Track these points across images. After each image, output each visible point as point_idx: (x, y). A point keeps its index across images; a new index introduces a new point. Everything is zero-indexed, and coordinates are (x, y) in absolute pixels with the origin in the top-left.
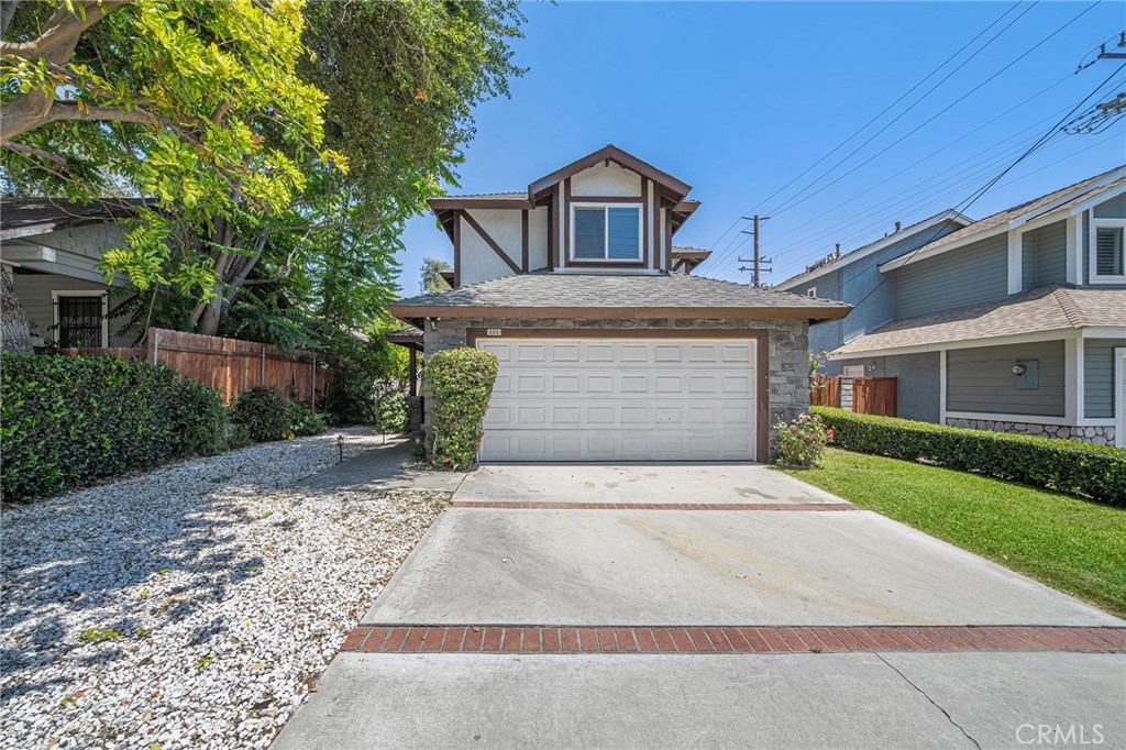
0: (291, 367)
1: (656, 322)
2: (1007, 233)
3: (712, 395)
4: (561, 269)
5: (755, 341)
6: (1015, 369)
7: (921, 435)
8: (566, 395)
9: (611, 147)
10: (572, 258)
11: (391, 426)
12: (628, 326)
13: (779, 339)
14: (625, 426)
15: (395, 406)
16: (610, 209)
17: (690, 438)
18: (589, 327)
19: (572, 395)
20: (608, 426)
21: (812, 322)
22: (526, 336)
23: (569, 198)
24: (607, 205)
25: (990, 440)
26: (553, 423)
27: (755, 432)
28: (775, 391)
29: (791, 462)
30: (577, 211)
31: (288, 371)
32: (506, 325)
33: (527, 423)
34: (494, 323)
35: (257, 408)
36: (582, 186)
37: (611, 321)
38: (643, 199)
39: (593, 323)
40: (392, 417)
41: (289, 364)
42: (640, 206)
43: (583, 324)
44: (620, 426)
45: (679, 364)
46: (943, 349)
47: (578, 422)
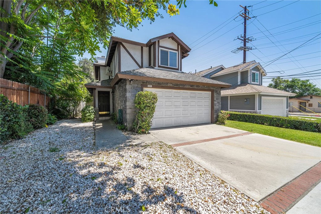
0: (37, 96)
1: (192, 86)
2: (238, 72)
3: (202, 106)
4: (157, 68)
5: (211, 92)
6: (245, 100)
7: (237, 115)
8: (168, 107)
9: (172, 33)
10: (160, 65)
11: (89, 119)
12: (185, 87)
13: (216, 92)
14: (183, 116)
15: (91, 111)
16: (170, 52)
17: (197, 118)
18: (176, 86)
19: (170, 107)
20: (179, 116)
21: (222, 88)
22: (159, 88)
23: (159, 46)
24: (169, 50)
25: (254, 115)
26: (165, 115)
27: (210, 115)
28: (215, 105)
29: (221, 123)
30: (161, 50)
31: (36, 98)
32: (153, 84)
33: (158, 116)
34: (150, 83)
35: (35, 114)
36: (163, 43)
37: (182, 85)
38: (178, 50)
39: (177, 85)
40: (89, 116)
41: (37, 94)
42: (177, 52)
43: (174, 85)
44: (182, 116)
45: (195, 98)
46: (229, 96)
47: (172, 115)
